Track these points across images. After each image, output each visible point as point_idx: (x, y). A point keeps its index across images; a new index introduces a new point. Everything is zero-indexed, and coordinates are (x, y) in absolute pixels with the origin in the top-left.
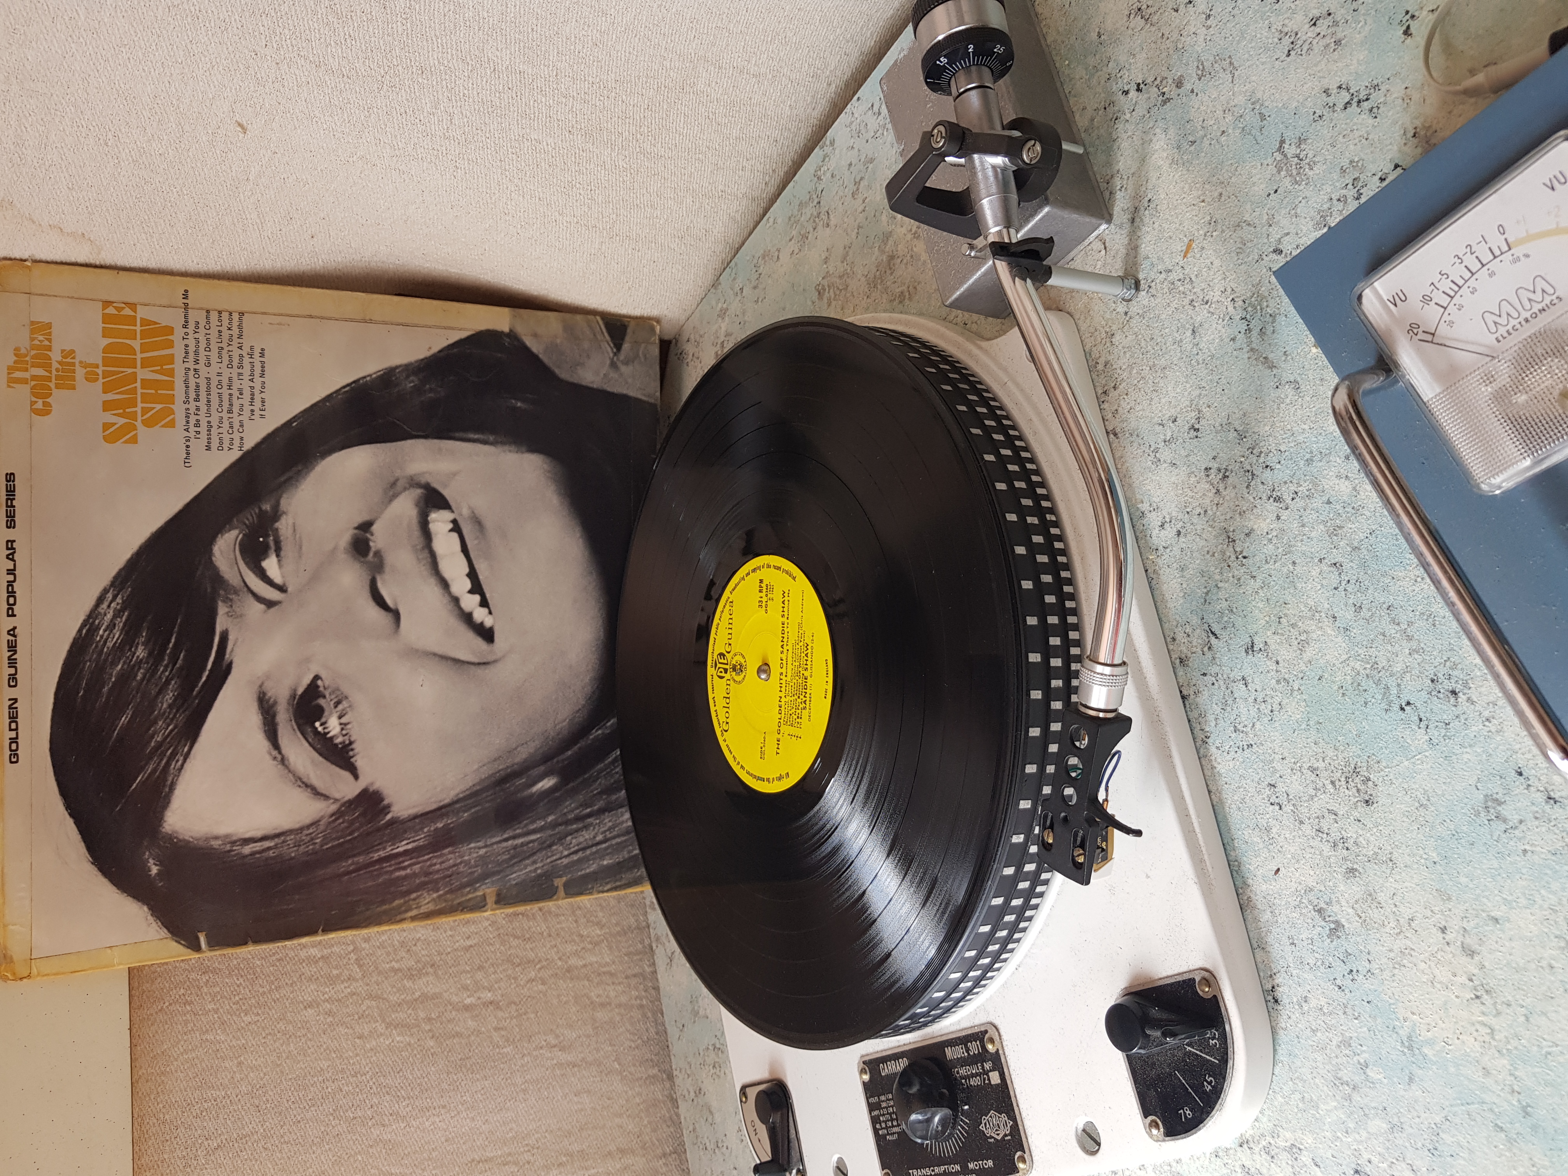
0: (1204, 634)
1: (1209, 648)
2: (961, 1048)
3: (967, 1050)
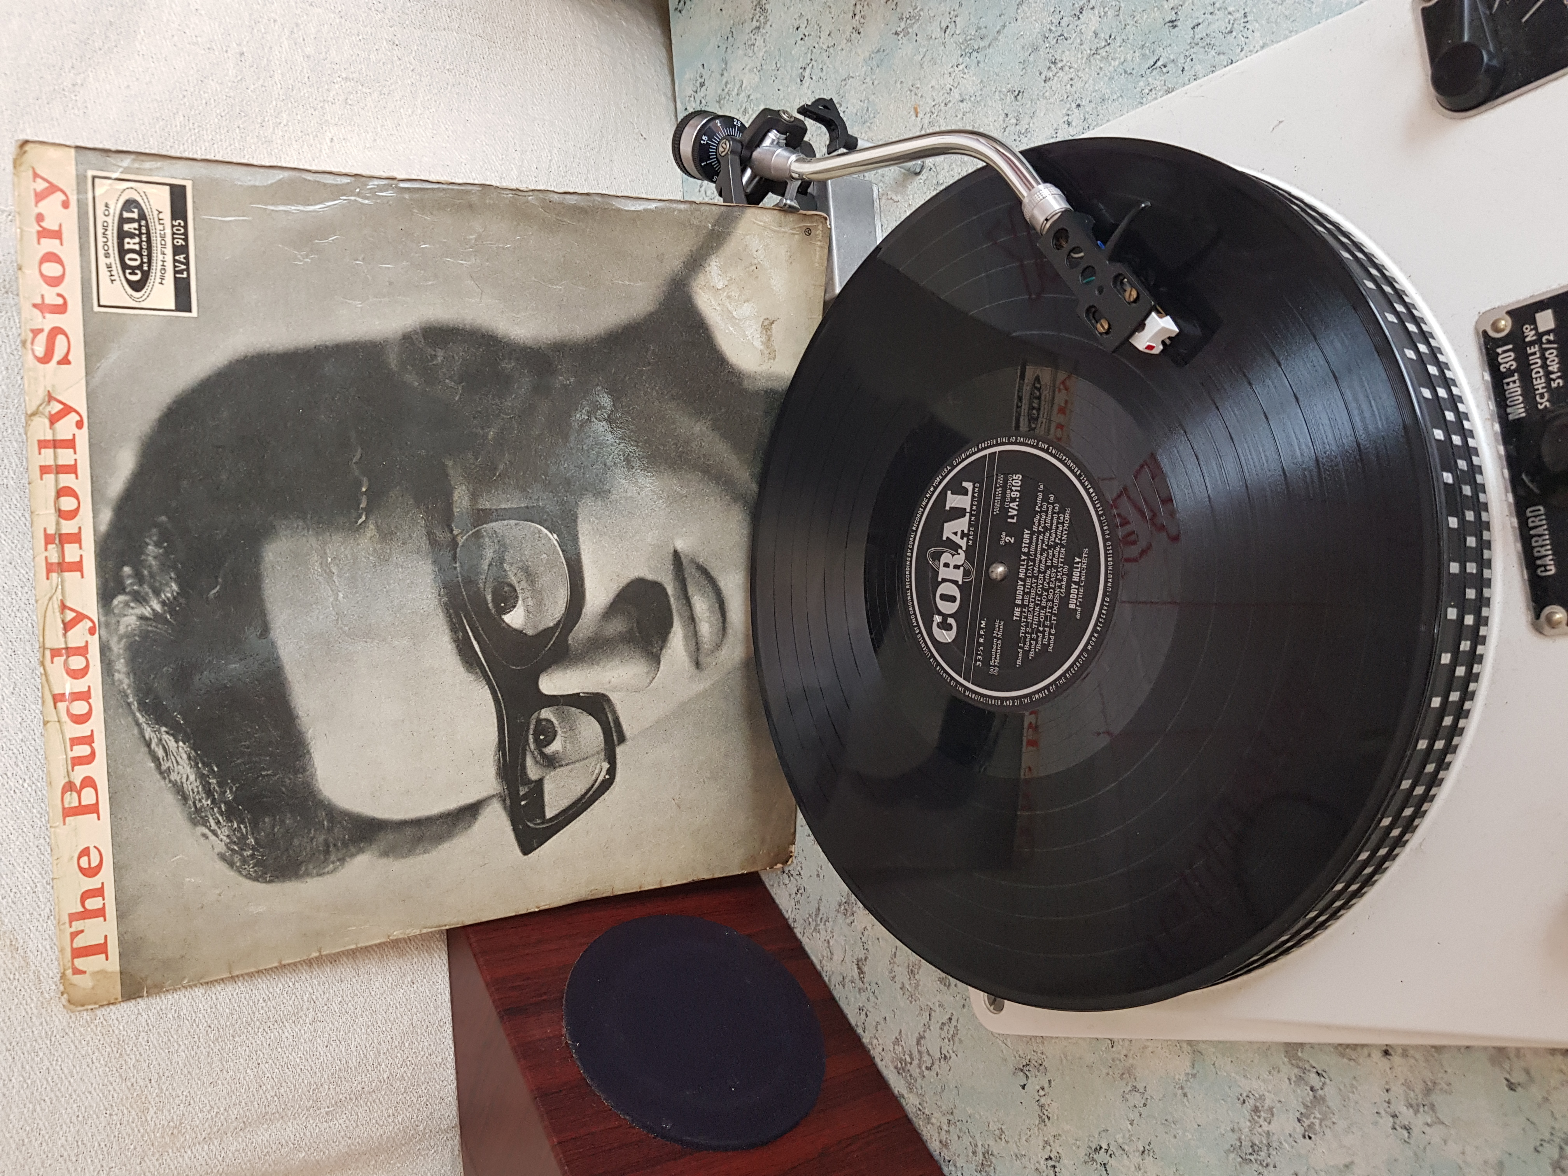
1: (1165, 67)
2: (1508, 384)
3: (1510, 373)
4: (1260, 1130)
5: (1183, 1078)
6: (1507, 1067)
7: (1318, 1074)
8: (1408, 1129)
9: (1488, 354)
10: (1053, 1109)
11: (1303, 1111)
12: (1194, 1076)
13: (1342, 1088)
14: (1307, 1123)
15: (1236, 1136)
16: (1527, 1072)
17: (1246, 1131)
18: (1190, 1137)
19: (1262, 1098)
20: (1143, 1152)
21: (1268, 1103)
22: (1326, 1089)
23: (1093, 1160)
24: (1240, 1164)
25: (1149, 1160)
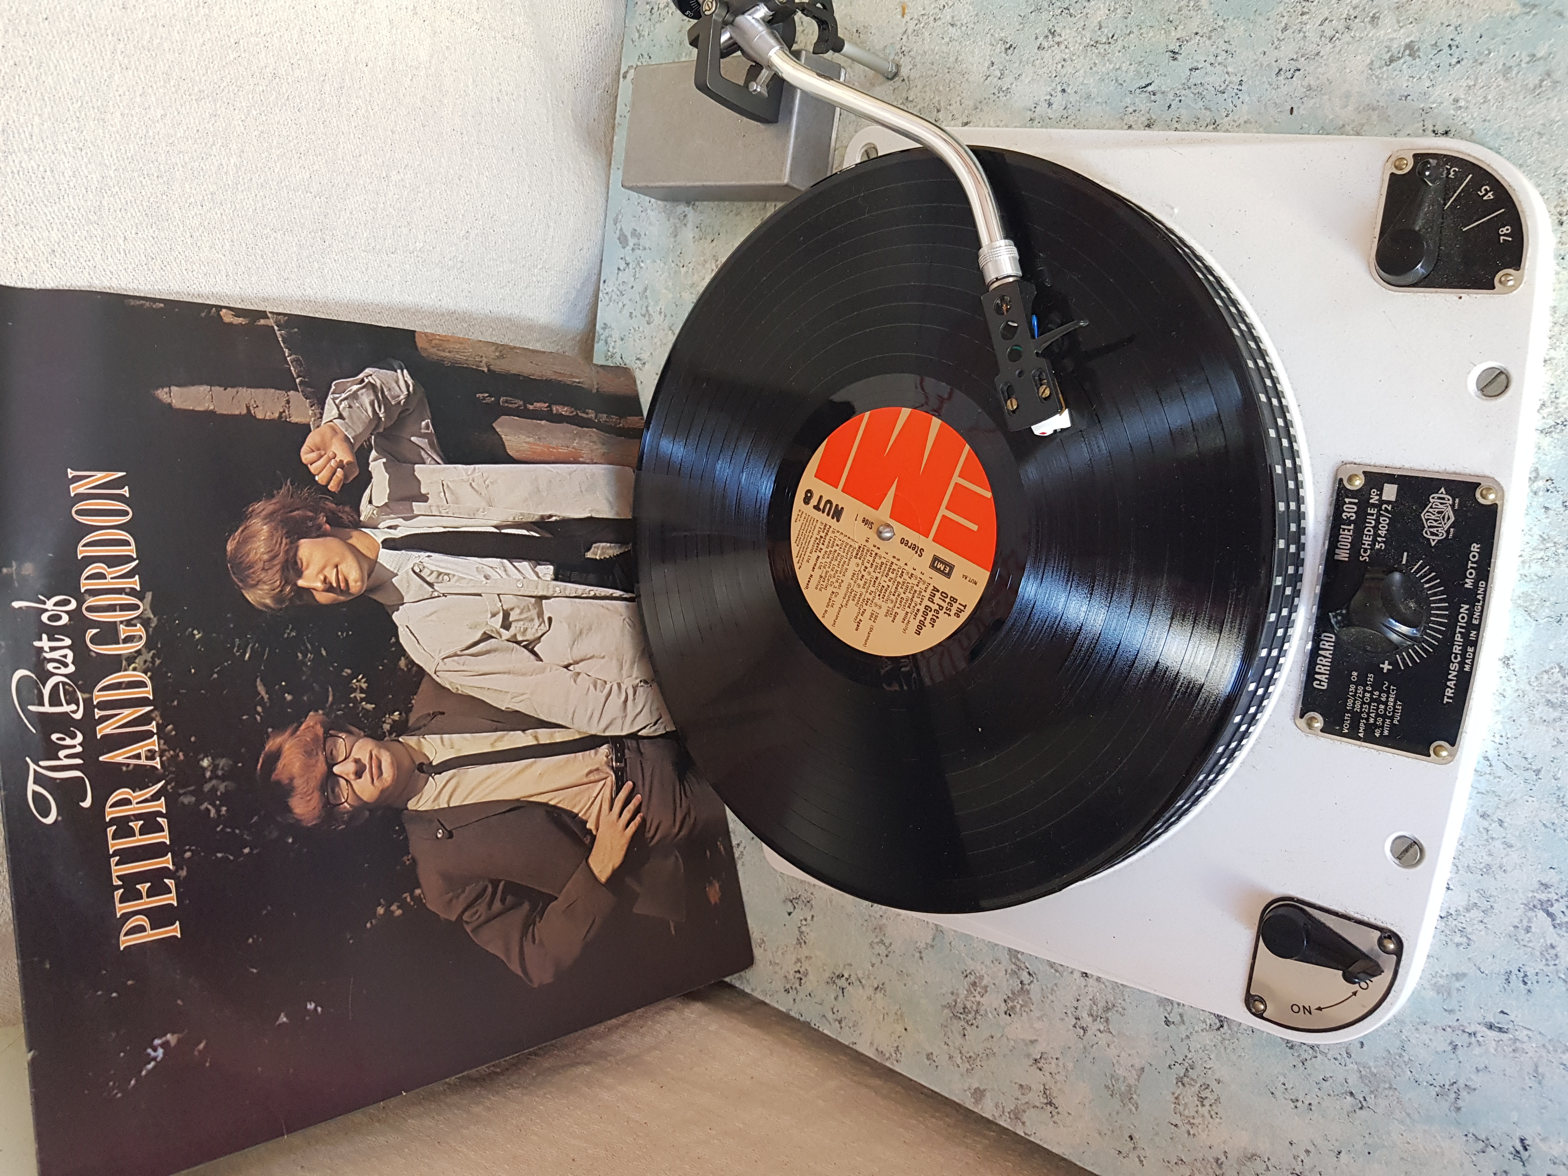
0: (1143, 95)
2: (1344, 530)
3: (1349, 522)
4: (973, 999)
5: (923, 945)
6: (1169, 1009)
7: (1029, 974)
8: (1085, 1030)
9: (1337, 499)
10: (811, 937)
11: (1010, 995)
12: (932, 946)
13: (1044, 988)
14: (1011, 1004)
15: (954, 997)
16: (1181, 1015)
17: (962, 996)
18: (916, 988)
19: (981, 978)
20: (877, 989)
21: (984, 983)
22: (1032, 985)
23: (834, 982)
24: (951, 1018)
25: (879, 995)
